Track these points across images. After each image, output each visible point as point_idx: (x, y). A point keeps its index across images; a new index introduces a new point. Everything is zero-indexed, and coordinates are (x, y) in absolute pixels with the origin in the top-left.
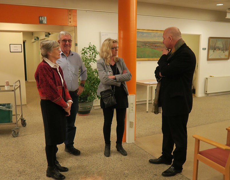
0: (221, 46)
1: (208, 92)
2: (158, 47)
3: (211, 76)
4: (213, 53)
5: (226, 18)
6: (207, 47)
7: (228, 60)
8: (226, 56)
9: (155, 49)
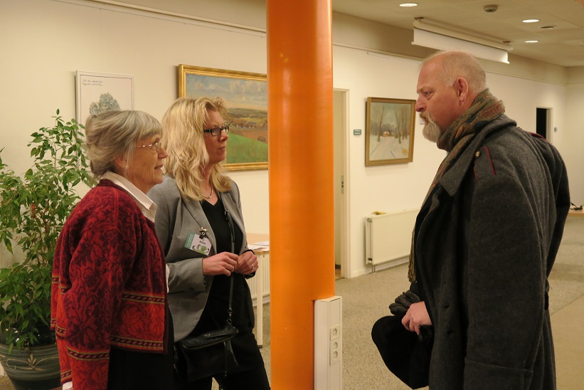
0: (393, 124)
1: (375, 262)
2: (247, 126)
3: (377, 214)
4: (377, 143)
5: (413, 43)
6: (362, 127)
7: (410, 164)
8: (404, 151)
9: (239, 133)
